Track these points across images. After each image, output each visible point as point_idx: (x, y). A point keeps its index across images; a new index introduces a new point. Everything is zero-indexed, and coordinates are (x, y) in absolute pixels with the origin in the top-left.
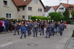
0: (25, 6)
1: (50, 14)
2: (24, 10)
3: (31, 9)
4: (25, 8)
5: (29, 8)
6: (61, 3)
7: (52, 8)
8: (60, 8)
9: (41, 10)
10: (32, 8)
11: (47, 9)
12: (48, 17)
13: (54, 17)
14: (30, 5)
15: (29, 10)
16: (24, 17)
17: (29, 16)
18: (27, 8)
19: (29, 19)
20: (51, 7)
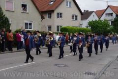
1: (90, 24)
2: (51, 17)
3: (61, 16)
4: (52, 15)
5: (58, 14)
6: (109, 6)
7: (94, 14)
8: (107, 14)
9: (76, 16)
10: (63, 15)
11: (85, 15)
12: (87, 27)
13: (96, 27)
14: (59, 10)
15: (58, 17)
16: (50, 28)
17: (58, 27)
18: (55, 15)
19: (58, 30)
20: (91, 13)
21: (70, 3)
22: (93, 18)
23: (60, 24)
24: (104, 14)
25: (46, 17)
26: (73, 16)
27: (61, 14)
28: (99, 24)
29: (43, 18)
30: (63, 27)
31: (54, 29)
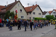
0: (31, 12)
1: (46, 16)
2: (31, 14)
4: (31, 13)
6: (54, 10)
8: (53, 13)
9: (41, 14)
10: (35, 13)
12: (45, 18)
14: (34, 11)
15: (33, 14)
16: (30, 18)
17: (33, 18)
18: (32, 13)
19: (33, 19)
20: (47, 12)
21: (38, 8)
22: (48, 14)
24: (52, 13)
25: (29, 14)
26: (39, 13)
27: (34, 13)
28: (50, 16)
29: (28, 14)
30: (35, 18)
31: (32, 19)
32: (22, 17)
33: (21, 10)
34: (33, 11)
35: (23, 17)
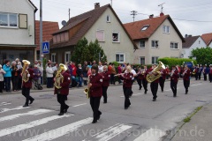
0: (147, 39)
1: (195, 53)
2: (144, 46)
5: (153, 42)
7: (199, 39)
9: (176, 44)
10: (159, 43)
11: (187, 41)
12: (191, 58)
13: (203, 58)
14: (154, 37)
15: (153, 46)
16: (143, 59)
17: (153, 58)
18: (148, 44)
19: (153, 62)
20: (196, 38)
21: (168, 27)
22: (199, 45)
23: (155, 55)
25: (139, 46)
26: (172, 44)
27: (157, 42)
29: (136, 48)
31: (148, 62)
32: (117, 56)
33: (115, 35)
34: (151, 34)
35: (122, 56)
